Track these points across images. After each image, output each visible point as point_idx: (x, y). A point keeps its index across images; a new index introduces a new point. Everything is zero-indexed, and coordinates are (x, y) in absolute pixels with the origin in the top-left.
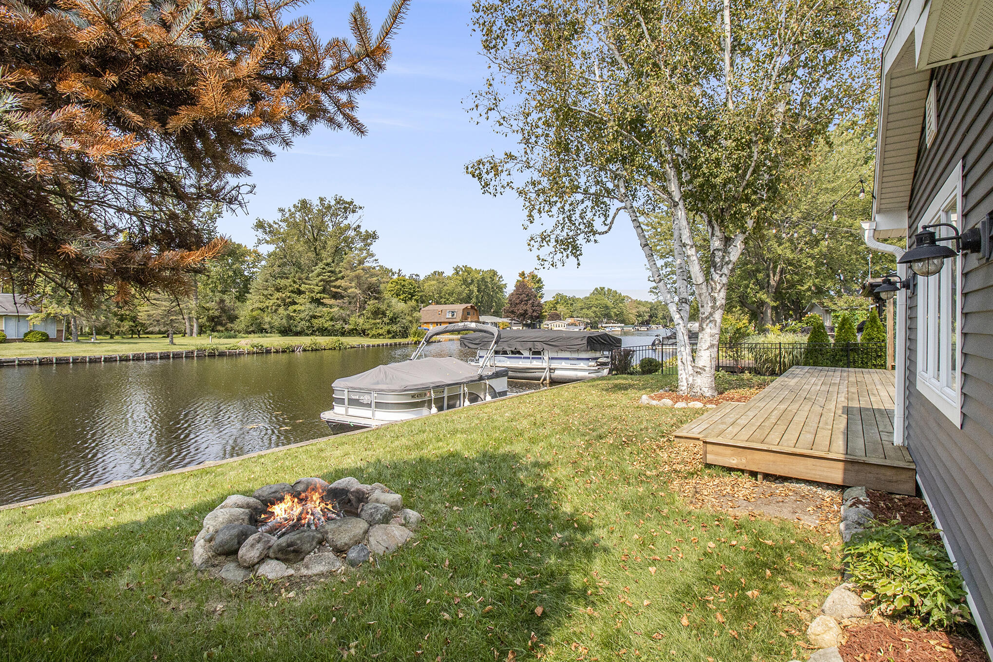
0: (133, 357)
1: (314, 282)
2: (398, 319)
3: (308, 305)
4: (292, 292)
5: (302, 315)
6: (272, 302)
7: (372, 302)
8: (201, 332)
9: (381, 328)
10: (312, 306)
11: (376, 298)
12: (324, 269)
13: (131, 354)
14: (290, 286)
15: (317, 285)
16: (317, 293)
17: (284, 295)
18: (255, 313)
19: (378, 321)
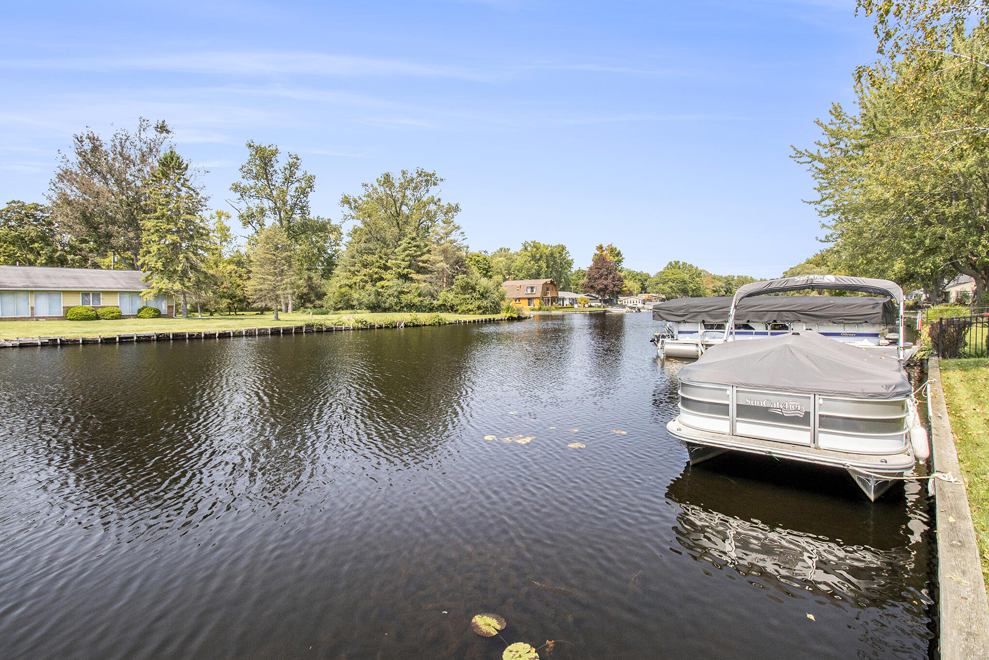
0: (246, 332)
1: (400, 258)
2: (488, 294)
3: (395, 280)
4: (379, 267)
5: (390, 291)
6: (359, 278)
7: (460, 277)
8: (295, 309)
9: (471, 304)
10: (400, 282)
11: (464, 273)
12: (409, 243)
13: (243, 330)
14: (377, 261)
15: (403, 260)
16: (404, 269)
17: (371, 271)
18: (343, 290)
19: (467, 296)
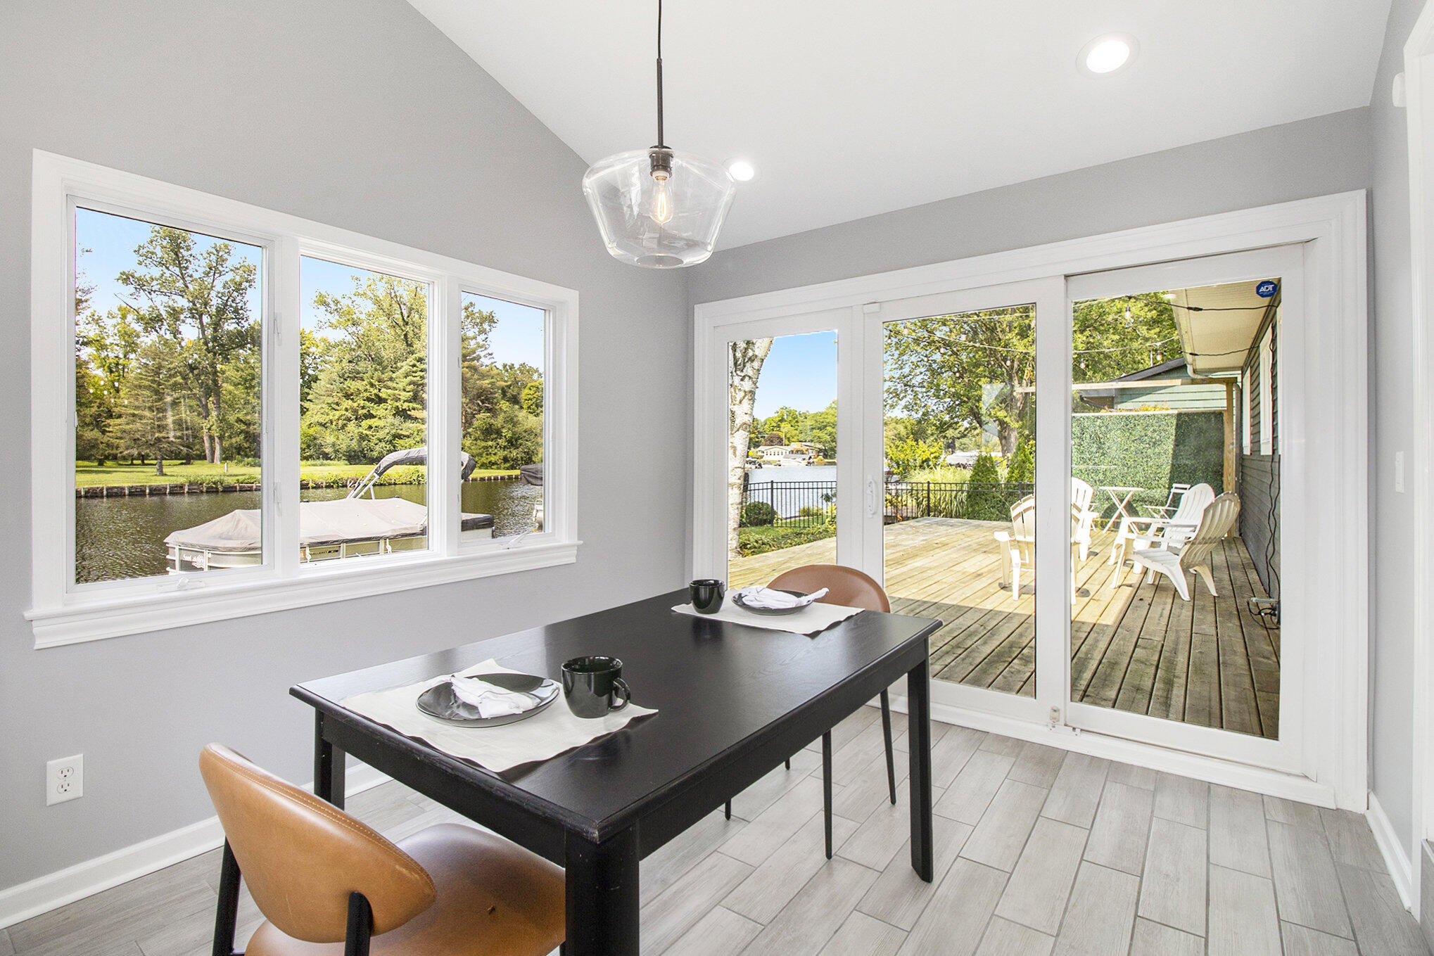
1: (401, 386)
2: (520, 441)
3: (390, 419)
4: (369, 399)
5: (381, 434)
6: (338, 414)
7: (481, 415)
8: (227, 457)
9: (495, 454)
10: (397, 420)
11: (489, 410)
12: (414, 366)
14: (366, 390)
15: (404, 390)
16: (405, 401)
17: (356, 405)
18: (311, 431)
19: (490, 443)
